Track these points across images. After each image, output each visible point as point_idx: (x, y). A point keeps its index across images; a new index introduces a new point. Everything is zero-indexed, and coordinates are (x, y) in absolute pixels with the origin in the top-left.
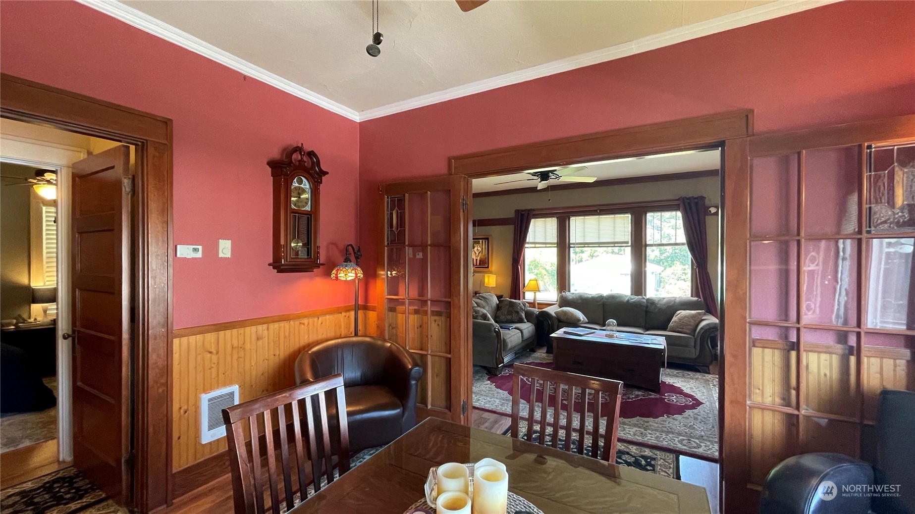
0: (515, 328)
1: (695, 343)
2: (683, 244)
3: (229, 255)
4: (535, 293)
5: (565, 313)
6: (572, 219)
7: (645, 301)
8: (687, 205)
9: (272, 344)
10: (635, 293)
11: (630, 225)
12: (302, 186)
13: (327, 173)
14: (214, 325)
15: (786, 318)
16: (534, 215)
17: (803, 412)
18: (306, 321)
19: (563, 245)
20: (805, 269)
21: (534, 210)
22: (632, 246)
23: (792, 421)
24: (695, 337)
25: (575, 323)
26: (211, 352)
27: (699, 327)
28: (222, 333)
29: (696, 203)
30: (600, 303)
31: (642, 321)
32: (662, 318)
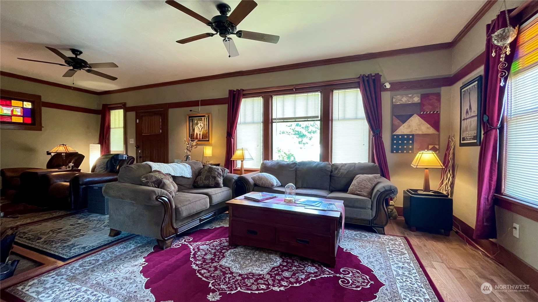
1: (372, 206)
4: (243, 161)
5: (261, 178)
6: (274, 97)
7: (330, 166)
8: (365, 83)
10: (323, 160)
11: (320, 102)
16: (243, 95)
19: (267, 120)
21: (243, 90)
22: (321, 120)
24: (372, 199)
25: (269, 187)
27: (375, 190)
29: (374, 80)
30: (293, 169)
31: (327, 184)
32: (343, 182)
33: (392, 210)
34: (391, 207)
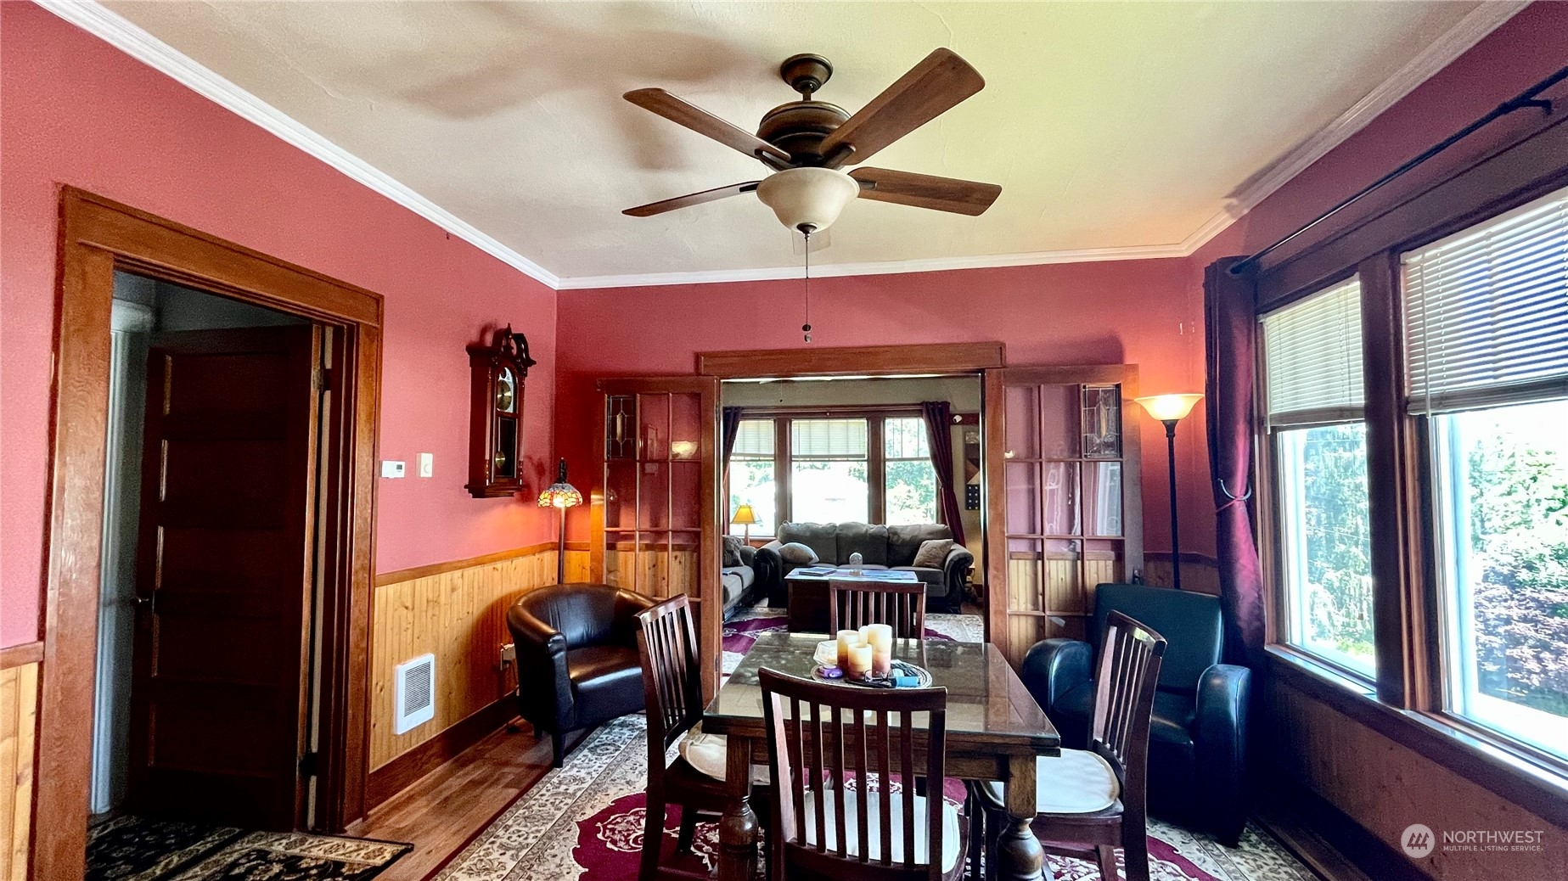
0: (733, 573)
1: (945, 579)
2: (927, 459)
3: (430, 475)
4: (747, 525)
5: (792, 550)
6: (794, 422)
7: (885, 530)
8: (931, 411)
9: (466, 598)
10: (874, 519)
11: (866, 433)
12: (505, 379)
13: (534, 363)
14: (410, 570)
15: (1034, 532)
16: (743, 415)
17: (1048, 613)
18: (499, 565)
19: (783, 456)
20: (1047, 488)
21: (743, 408)
22: (885, 460)
23: (1040, 622)
24: (945, 570)
25: (804, 562)
26: (407, 608)
27: (949, 559)
28: (418, 580)
29: (941, 410)
30: (833, 536)
31: (884, 556)
32: (906, 552)
33: (970, 589)
34: (968, 585)
